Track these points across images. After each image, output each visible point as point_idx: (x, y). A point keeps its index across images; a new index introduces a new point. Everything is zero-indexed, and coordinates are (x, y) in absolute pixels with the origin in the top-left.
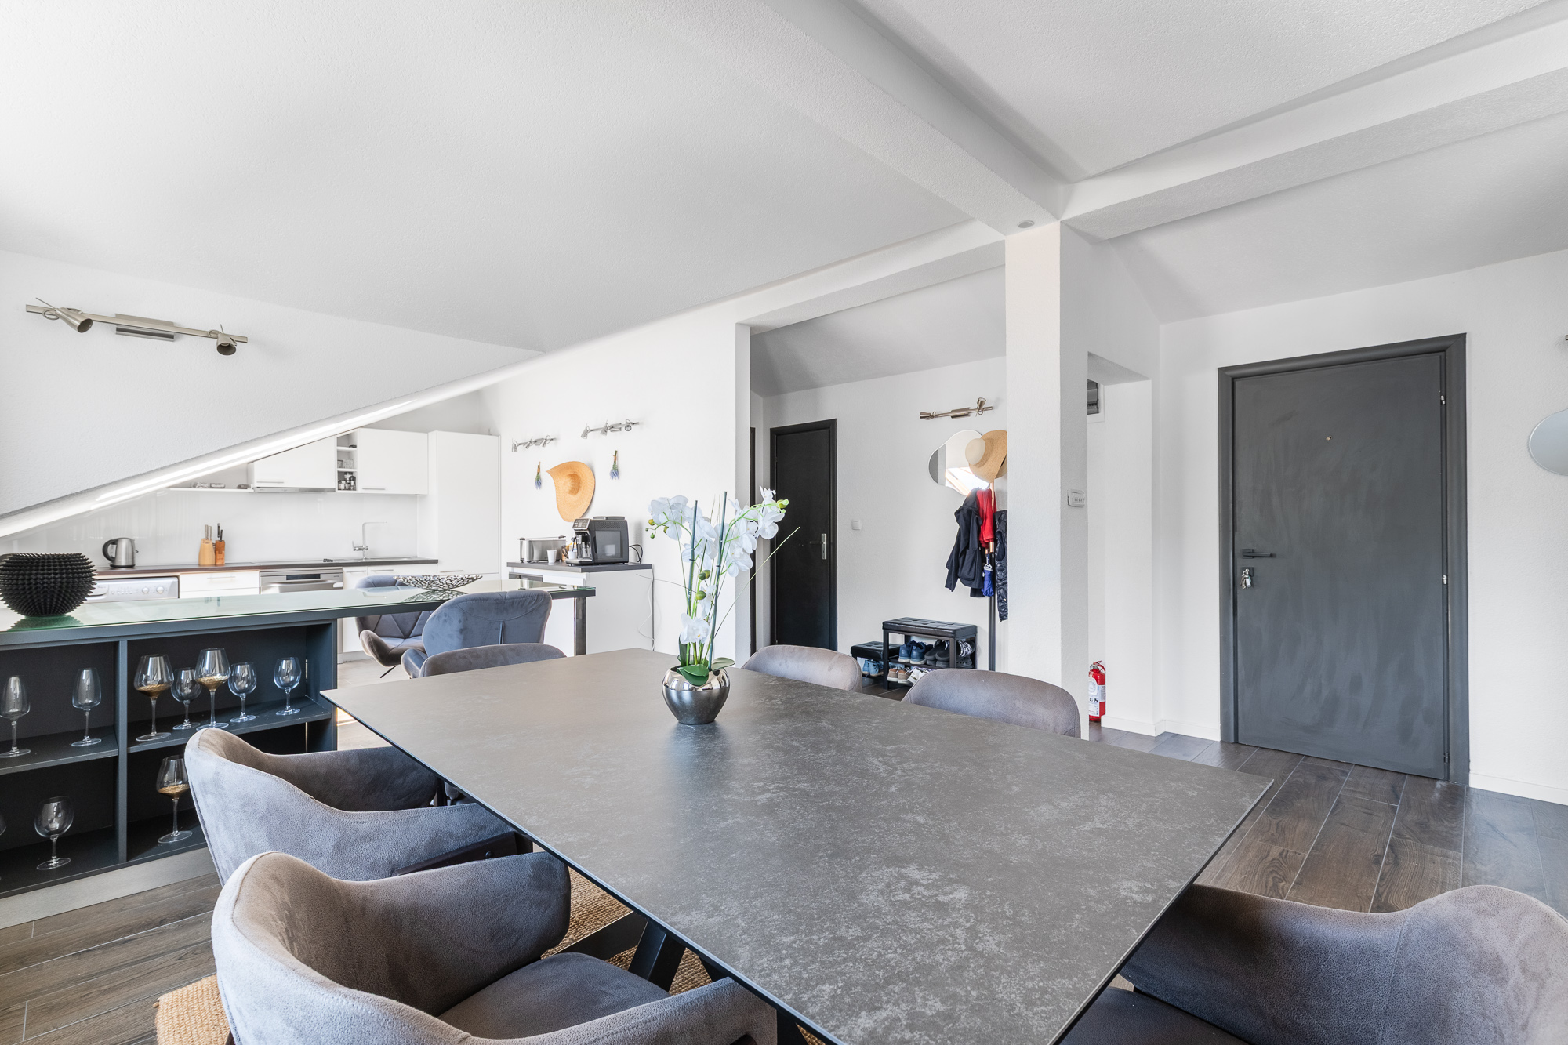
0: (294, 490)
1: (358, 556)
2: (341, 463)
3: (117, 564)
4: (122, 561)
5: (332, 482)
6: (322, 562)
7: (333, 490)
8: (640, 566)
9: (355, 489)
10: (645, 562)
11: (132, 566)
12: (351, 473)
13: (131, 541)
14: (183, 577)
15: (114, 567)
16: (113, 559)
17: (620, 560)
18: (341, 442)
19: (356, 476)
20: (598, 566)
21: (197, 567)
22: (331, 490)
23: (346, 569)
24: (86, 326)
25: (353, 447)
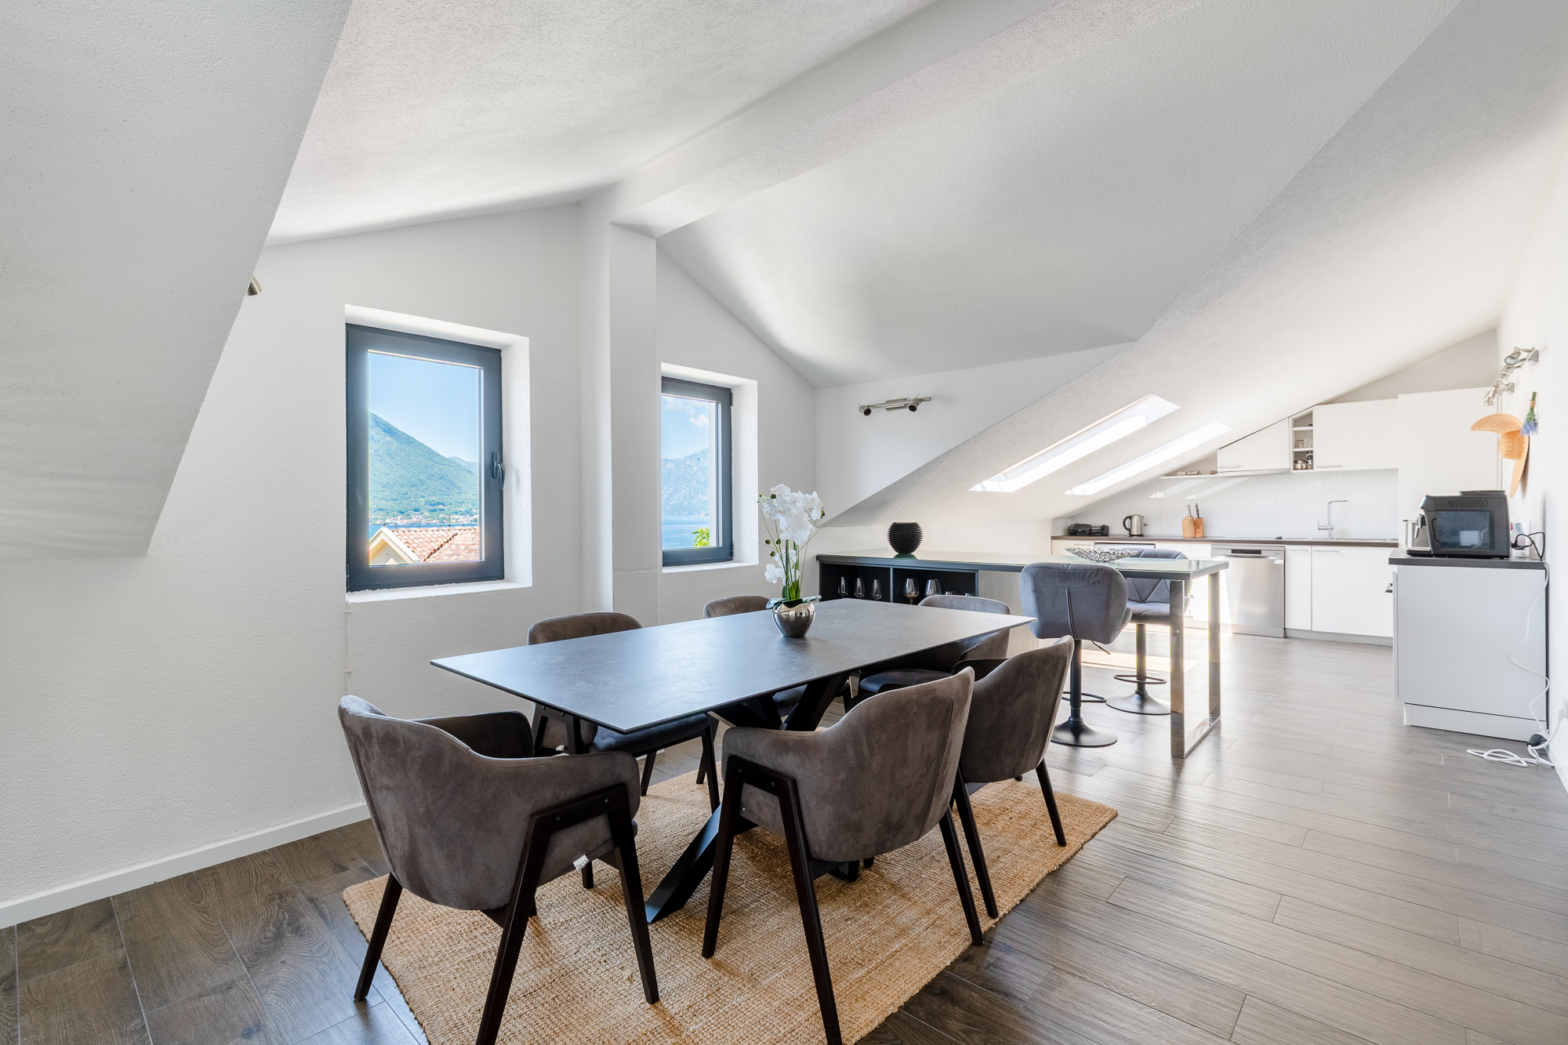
1: (1323, 536)
2: (1297, 442)
3: (1133, 533)
4: (1135, 532)
5: (1286, 462)
6: (1274, 540)
7: (1288, 472)
8: (1535, 565)
9: (1312, 468)
10: (1545, 560)
11: (1141, 535)
12: (1312, 452)
13: (1141, 518)
15: (1131, 535)
16: (1129, 530)
17: (1490, 552)
18: (1297, 422)
19: (1314, 455)
20: (1446, 559)
21: (1182, 538)
22: (1286, 472)
23: (1288, 547)
24: (867, 412)
25: (1311, 425)
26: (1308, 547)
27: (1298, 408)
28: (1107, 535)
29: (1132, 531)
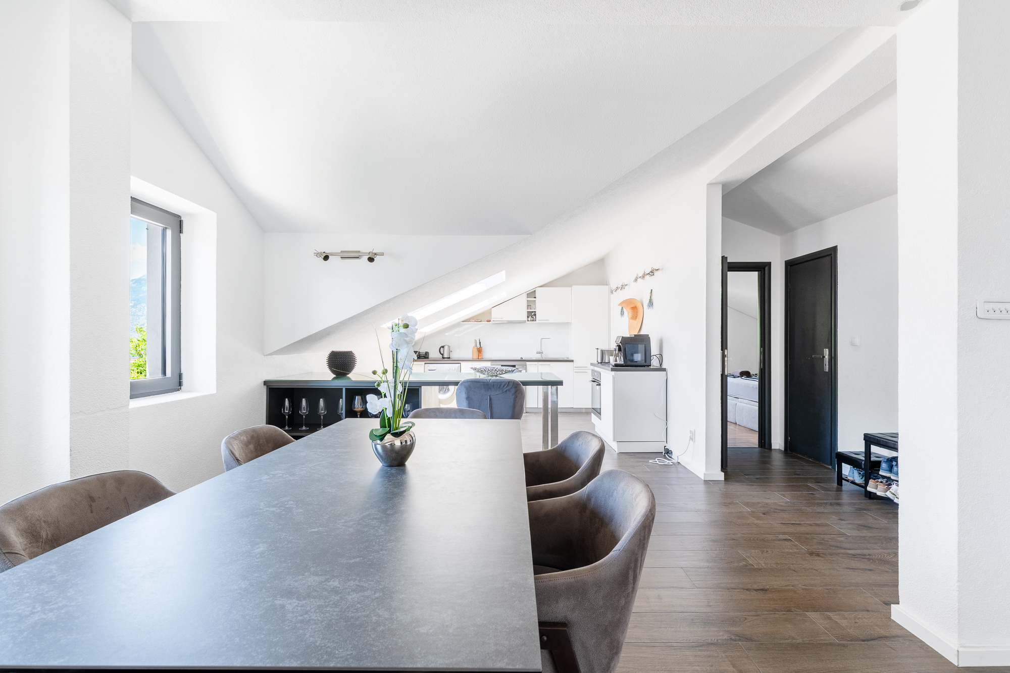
0: (506, 322)
1: (538, 357)
2: (529, 306)
3: (444, 357)
4: (446, 356)
5: (524, 317)
6: (520, 359)
7: (525, 322)
8: (661, 369)
9: (536, 321)
10: (664, 367)
11: (449, 358)
12: (535, 312)
13: (449, 347)
14: (462, 363)
15: (443, 358)
16: (442, 355)
17: (645, 364)
18: (529, 295)
19: (537, 313)
20: (629, 368)
21: (471, 359)
22: (524, 322)
23: (528, 363)
24: (326, 258)
25: (535, 298)
26: (536, 363)
27: (529, 288)
28: (428, 358)
29: (444, 355)
